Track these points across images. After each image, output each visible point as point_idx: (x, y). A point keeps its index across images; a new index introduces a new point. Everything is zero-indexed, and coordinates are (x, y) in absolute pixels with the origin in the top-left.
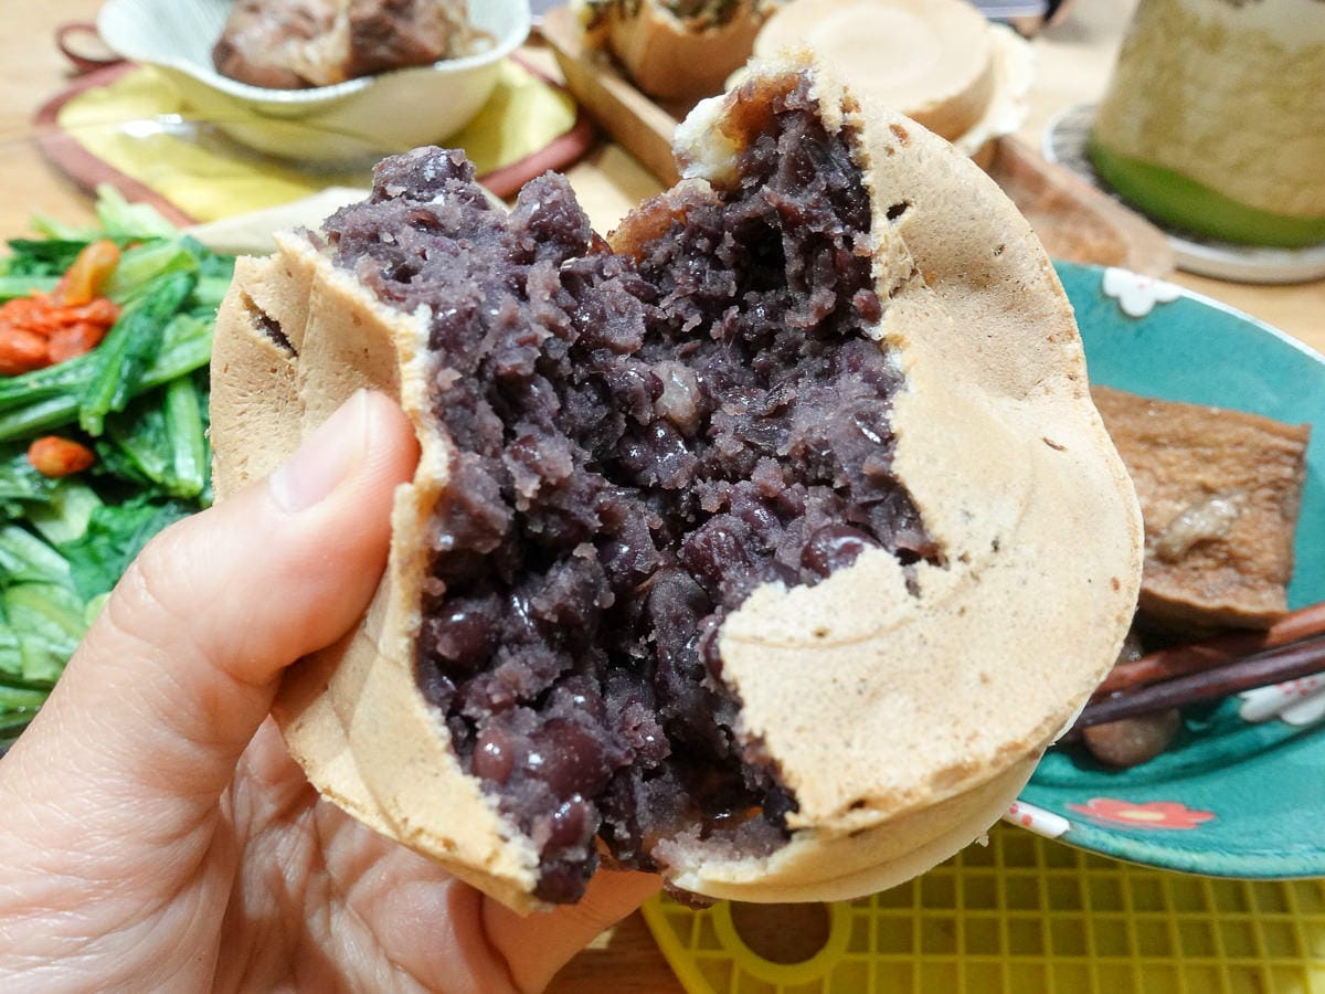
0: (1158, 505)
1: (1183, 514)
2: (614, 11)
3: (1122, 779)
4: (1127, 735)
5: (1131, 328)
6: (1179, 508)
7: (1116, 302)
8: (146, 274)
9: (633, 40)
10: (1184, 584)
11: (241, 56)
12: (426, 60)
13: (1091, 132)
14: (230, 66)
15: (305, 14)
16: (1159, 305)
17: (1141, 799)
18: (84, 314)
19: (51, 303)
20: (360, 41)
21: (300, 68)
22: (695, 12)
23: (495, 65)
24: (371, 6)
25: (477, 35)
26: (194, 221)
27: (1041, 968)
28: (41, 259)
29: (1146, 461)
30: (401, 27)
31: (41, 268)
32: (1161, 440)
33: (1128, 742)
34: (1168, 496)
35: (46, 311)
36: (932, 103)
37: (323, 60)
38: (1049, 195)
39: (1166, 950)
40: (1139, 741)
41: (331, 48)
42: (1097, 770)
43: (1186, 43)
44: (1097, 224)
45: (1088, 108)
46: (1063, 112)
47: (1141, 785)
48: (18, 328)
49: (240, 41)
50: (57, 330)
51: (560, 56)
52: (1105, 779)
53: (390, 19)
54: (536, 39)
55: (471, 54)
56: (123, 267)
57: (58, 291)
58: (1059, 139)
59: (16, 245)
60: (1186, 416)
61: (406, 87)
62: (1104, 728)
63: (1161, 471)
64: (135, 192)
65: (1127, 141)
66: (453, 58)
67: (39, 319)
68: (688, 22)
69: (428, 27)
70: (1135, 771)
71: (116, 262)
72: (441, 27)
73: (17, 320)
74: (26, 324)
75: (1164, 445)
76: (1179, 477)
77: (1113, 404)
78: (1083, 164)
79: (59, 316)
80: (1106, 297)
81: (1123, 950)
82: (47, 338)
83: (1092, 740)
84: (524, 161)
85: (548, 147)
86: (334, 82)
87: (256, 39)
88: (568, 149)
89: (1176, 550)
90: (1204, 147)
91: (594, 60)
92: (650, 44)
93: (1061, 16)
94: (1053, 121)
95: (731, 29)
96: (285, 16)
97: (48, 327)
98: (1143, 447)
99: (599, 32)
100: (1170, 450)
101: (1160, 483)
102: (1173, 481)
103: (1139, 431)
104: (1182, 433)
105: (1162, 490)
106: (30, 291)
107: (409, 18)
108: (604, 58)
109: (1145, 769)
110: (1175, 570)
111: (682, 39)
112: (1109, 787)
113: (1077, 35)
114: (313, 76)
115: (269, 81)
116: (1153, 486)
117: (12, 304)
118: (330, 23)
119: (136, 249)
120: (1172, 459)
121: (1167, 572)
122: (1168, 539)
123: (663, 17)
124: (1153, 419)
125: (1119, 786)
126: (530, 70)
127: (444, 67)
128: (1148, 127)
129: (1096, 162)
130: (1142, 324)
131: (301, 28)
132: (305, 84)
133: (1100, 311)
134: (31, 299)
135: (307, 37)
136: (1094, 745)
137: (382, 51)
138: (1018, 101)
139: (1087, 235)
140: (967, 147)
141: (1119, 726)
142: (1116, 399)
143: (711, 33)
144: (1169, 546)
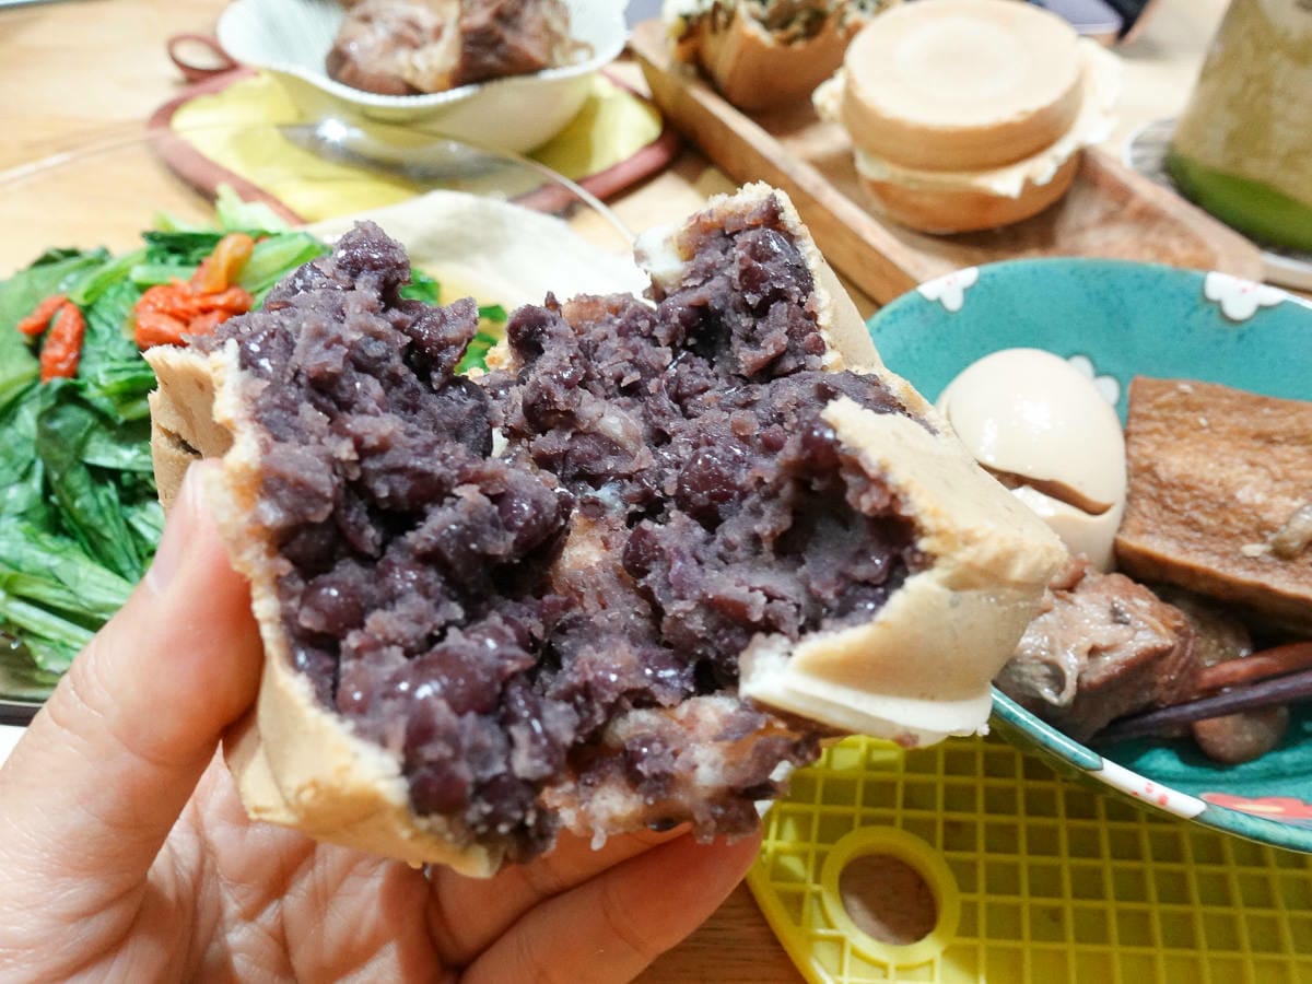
0: (1275, 501)
1: (1300, 510)
2: (707, 24)
3: (1229, 774)
4: (1238, 731)
5: (1233, 332)
6: (1296, 504)
7: (1217, 307)
8: (278, 265)
9: (723, 53)
10: (1302, 580)
11: (355, 64)
12: (530, 68)
13: (1171, 146)
14: (344, 73)
15: (414, 25)
16: (1262, 309)
17: (1254, 793)
18: (221, 301)
19: (189, 291)
20: (470, 49)
21: (408, 75)
22: (784, 25)
23: (587, 76)
24: (481, 17)
25: (577, 46)
26: (302, 221)
27: (1150, 960)
28: (173, 250)
29: (1260, 459)
30: (510, 37)
31: (174, 259)
32: (1276, 438)
33: (1238, 738)
34: (1285, 492)
35: (185, 298)
36: (1024, 113)
37: (430, 68)
38: (1134, 205)
39: (1276, 947)
40: (1249, 738)
41: (441, 55)
42: (1207, 766)
43: (1275, 56)
44: (1184, 234)
45: (1169, 122)
46: (1141, 127)
47: (1251, 781)
48: (162, 312)
49: (353, 48)
50: (195, 316)
51: (648, 68)
52: (1215, 775)
53: (500, 29)
54: (628, 54)
55: (572, 64)
56: (256, 258)
57: (193, 282)
58: (1139, 152)
59: (151, 237)
60: (1302, 414)
61: (510, 94)
62: (1215, 722)
63: (1277, 470)
64: (249, 192)
65: (1210, 155)
66: (554, 67)
67: (179, 305)
68: (778, 34)
69: (534, 37)
70: (1243, 767)
71: (249, 254)
72: (546, 37)
73: (160, 305)
74: (168, 309)
75: (1280, 443)
76: (1294, 474)
77: (1226, 402)
78: (1163, 177)
79: (197, 303)
80: (1207, 300)
81: (1234, 945)
82: (187, 324)
83: (1203, 735)
84: (614, 168)
85: (636, 155)
86: (442, 89)
87: (367, 45)
88: (654, 158)
89: (1295, 545)
90: (1291, 159)
91: (684, 74)
92: (740, 55)
93: (1136, 33)
94: (1130, 137)
95: (819, 41)
96: (395, 26)
97: (187, 312)
98: (1258, 444)
99: (690, 45)
100: (1285, 447)
101: (1276, 480)
102: (1287, 476)
103: (1253, 428)
104: (1298, 430)
105: (1278, 487)
106: (169, 280)
107: (516, 28)
108: (691, 70)
109: (1253, 766)
110: (1293, 566)
111: (769, 52)
112: (1217, 782)
113: (1151, 52)
114: (421, 83)
115: (380, 87)
116: (1268, 482)
117: (155, 290)
118: (438, 33)
119: (265, 243)
120: (1288, 457)
121: (1284, 567)
122: (1286, 533)
123: (754, 29)
124: (1268, 416)
125: (1228, 781)
126: (616, 82)
127: (548, 76)
128: (1232, 139)
129: (1178, 174)
130: (1245, 327)
131: (409, 37)
132: (413, 90)
133: (1200, 315)
134: (171, 286)
135: (415, 46)
136: (1203, 740)
137: (490, 59)
138: (1106, 113)
139: (1174, 244)
140: (1055, 158)
141: (1229, 721)
142: (1228, 397)
143: (799, 46)
144: (1285, 541)
